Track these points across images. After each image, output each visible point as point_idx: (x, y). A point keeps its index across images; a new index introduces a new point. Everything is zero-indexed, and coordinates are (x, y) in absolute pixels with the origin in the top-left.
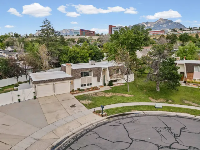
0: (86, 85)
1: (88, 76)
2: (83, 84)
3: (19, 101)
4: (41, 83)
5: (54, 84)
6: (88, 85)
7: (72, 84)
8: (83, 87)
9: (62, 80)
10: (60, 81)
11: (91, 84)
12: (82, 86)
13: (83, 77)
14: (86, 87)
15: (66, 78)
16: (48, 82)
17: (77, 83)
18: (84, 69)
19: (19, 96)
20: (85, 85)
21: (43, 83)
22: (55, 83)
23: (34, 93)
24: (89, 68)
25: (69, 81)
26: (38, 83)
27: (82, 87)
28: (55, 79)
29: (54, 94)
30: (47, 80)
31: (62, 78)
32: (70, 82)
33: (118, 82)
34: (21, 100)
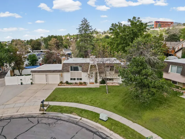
0: (76, 79)
1: (78, 70)
2: (73, 78)
3: (22, 84)
4: (36, 72)
5: (46, 75)
6: (78, 79)
7: (62, 77)
8: (73, 81)
9: (52, 72)
10: (51, 72)
11: (81, 79)
12: (71, 79)
13: (73, 71)
14: (76, 81)
15: (56, 70)
16: (41, 72)
17: (67, 77)
18: (73, 63)
19: (21, 80)
20: (74, 79)
21: (38, 72)
22: (47, 73)
23: (31, 79)
24: (78, 63)
25: (59, 73)
26: (34, 72)
27: (71, 81)
28: (47, 70)
29: (47, 83)
30: (40, 71)
31: (53, 70)
32: (60, 75)
33: (115, 81)
34: (23, 84)
